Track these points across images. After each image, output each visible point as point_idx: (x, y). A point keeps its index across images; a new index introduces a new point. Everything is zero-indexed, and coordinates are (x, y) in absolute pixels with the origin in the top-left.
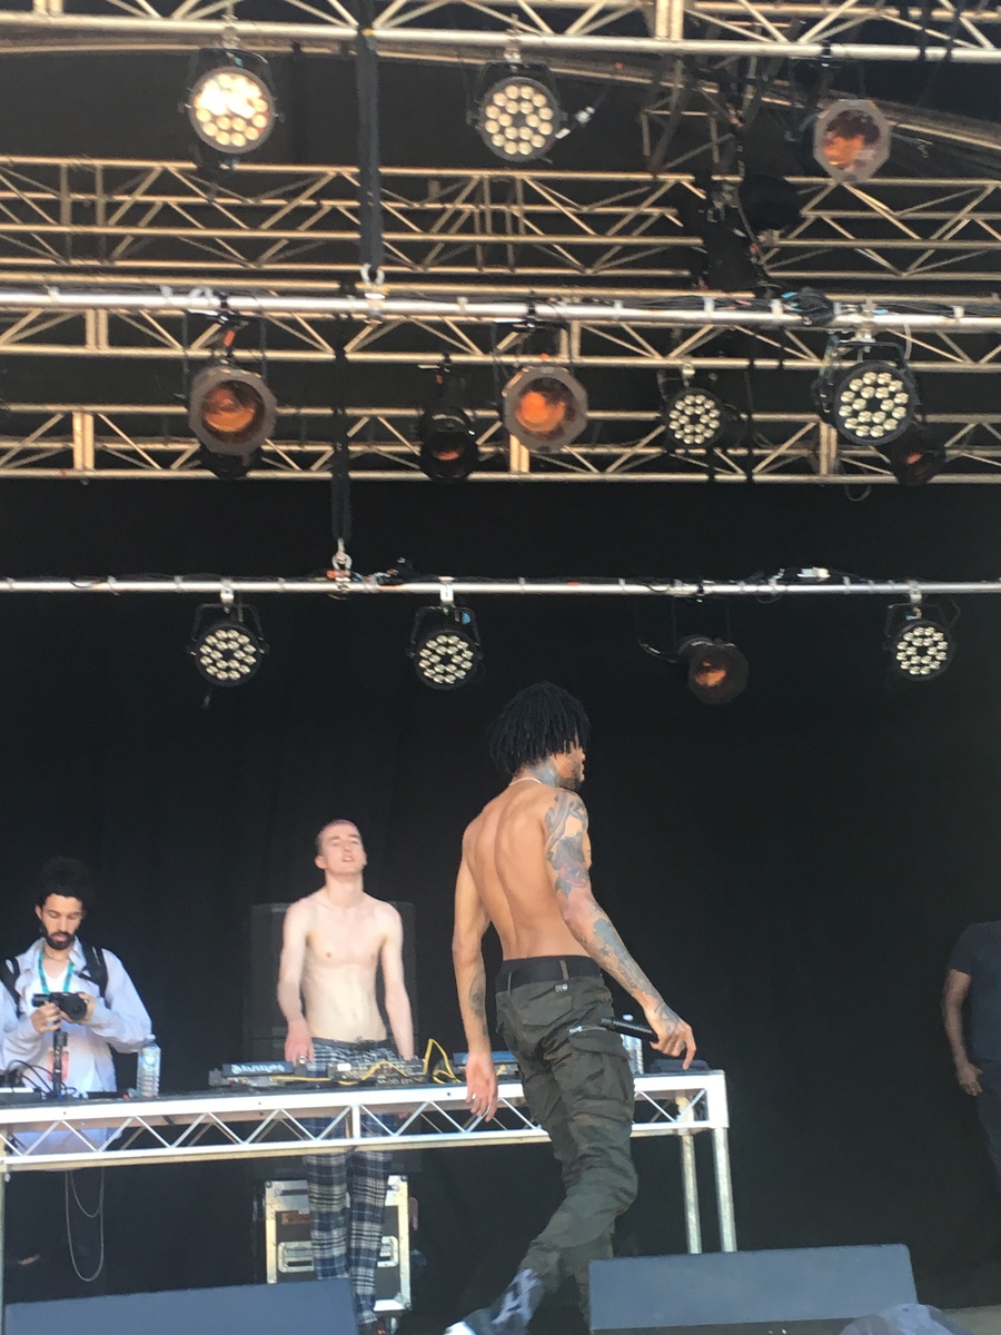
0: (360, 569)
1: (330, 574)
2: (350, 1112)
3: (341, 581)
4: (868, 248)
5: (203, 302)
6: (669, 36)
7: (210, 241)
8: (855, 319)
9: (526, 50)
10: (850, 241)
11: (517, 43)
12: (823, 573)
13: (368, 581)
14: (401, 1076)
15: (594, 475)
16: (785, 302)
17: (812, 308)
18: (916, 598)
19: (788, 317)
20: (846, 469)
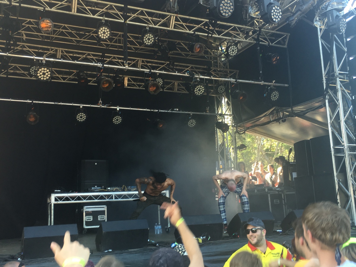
0: (104, 104)
1: (98, 104)
2: (113, 195)
3: (100, 106)
4: (183, 53)
5: (99, 65)
6: (172, 28)
7: (72, 40)
8: (197, 76)
9: (150, 28)
10: (180, 52)
11: (149, 26)
12: (178, 110)
13: (105, 106)
14: (118, 190)
15: (138, 88)
16: (187, 73)
17: (192, 74)
18: (191, 114)
19: (188, 75)
20: (178, 90)
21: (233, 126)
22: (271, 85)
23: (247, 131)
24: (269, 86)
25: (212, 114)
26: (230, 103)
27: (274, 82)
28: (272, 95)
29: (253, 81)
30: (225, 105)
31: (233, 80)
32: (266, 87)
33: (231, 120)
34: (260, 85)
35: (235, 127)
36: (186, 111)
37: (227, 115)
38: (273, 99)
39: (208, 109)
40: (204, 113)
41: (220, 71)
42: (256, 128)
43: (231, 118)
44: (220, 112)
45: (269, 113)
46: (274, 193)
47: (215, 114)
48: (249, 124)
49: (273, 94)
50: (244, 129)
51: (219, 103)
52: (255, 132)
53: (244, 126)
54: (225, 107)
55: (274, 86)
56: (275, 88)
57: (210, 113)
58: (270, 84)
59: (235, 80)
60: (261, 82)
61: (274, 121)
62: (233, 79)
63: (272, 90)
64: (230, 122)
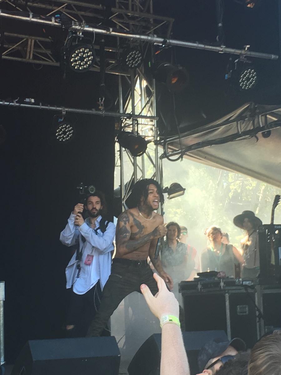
8: (78, 27)
12: (33, 101)
16: (56, 18)
17: (66, 22)
18: (64, 113)
19: (57, 24)
20: (35, 57)
22: (241, 54)
23: (188, 153)
24: (237, 56)
25: (110, 114)
26: (153, 90)
27: (248, 48)
28: (242, 78)
29: (203, 44)
30: (141, 95)
31: (157, 40)
32: (231, 59)
33: (154, 129)
34: (217, 53)
36: (51, 106)
37: (146, 117)
38: (243, 85)
39: (102, 101)
40: (94, 112)
41: (133, 18)
42: (207, 149)
43: (154, 125)
44: (129, 111)
45: (236, 115)
46: (237, 291)
47: (118, 114)
48: (191, 140)
49: (245, 75)
50: (181, 149)
52: (205, 158)
53: (180, 144)
54: (141, 100)
55: (248, 57)
56: (250, 62)
57: (106, 111)
58: (238, 52)
59: (162, 40)
60: (219, 46)
61: (245, 133)
62: (158, 37)
63: (242, 66)
64: (151, 133)
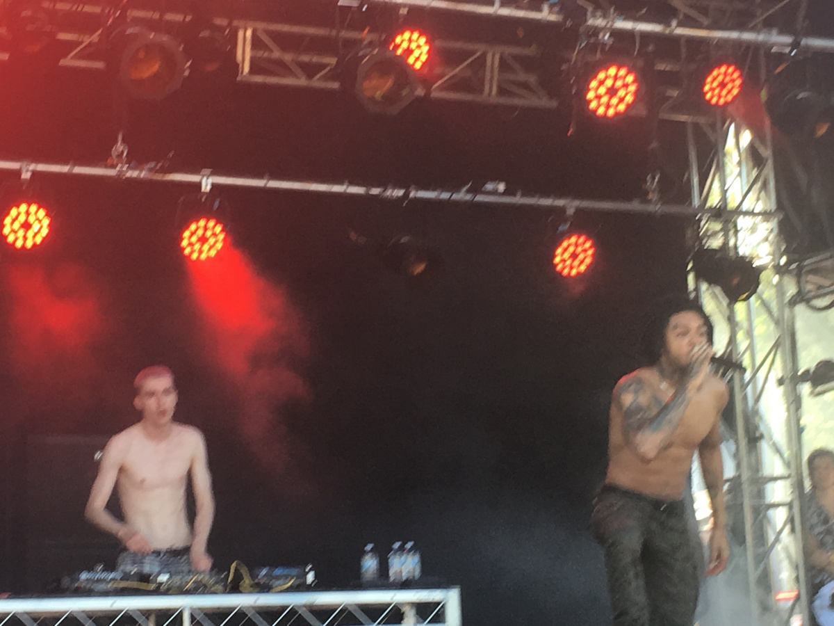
1: (110, 161)
2: (182, 612)
3: (120, 171)
8: (600, 22)
12: (502, 187)
13: (142, 170)
14: (206, 586)
15: (303, 81)
16: (551, 5)
17: (573, 12)
18: (571, 211)
19: (553, 17)
20: (502, 91)
21: (779, 270)
25: (673, 209)
26: (766, 152)
30: (739, 165)
31: (779, 40)
35: (790, 272)
36: (542, 197)
39: (652, 182)
43: (771, 231)
51: (710, 157)
54: (739, 176)
57: (664, 203)
59: (789, 39)
62: (781, 32)
64: (765, 249)
